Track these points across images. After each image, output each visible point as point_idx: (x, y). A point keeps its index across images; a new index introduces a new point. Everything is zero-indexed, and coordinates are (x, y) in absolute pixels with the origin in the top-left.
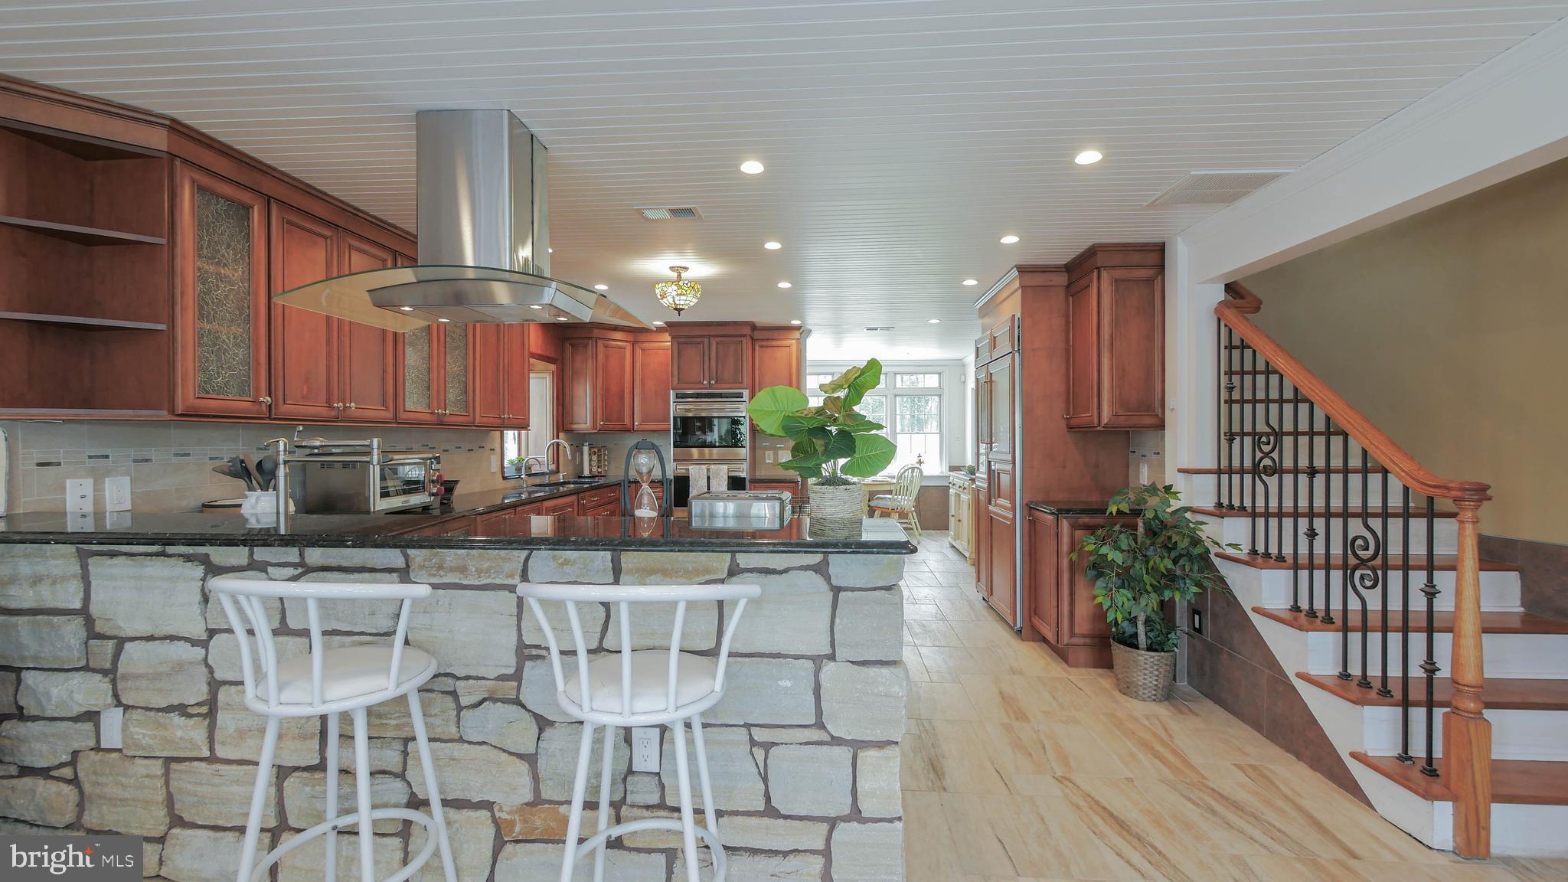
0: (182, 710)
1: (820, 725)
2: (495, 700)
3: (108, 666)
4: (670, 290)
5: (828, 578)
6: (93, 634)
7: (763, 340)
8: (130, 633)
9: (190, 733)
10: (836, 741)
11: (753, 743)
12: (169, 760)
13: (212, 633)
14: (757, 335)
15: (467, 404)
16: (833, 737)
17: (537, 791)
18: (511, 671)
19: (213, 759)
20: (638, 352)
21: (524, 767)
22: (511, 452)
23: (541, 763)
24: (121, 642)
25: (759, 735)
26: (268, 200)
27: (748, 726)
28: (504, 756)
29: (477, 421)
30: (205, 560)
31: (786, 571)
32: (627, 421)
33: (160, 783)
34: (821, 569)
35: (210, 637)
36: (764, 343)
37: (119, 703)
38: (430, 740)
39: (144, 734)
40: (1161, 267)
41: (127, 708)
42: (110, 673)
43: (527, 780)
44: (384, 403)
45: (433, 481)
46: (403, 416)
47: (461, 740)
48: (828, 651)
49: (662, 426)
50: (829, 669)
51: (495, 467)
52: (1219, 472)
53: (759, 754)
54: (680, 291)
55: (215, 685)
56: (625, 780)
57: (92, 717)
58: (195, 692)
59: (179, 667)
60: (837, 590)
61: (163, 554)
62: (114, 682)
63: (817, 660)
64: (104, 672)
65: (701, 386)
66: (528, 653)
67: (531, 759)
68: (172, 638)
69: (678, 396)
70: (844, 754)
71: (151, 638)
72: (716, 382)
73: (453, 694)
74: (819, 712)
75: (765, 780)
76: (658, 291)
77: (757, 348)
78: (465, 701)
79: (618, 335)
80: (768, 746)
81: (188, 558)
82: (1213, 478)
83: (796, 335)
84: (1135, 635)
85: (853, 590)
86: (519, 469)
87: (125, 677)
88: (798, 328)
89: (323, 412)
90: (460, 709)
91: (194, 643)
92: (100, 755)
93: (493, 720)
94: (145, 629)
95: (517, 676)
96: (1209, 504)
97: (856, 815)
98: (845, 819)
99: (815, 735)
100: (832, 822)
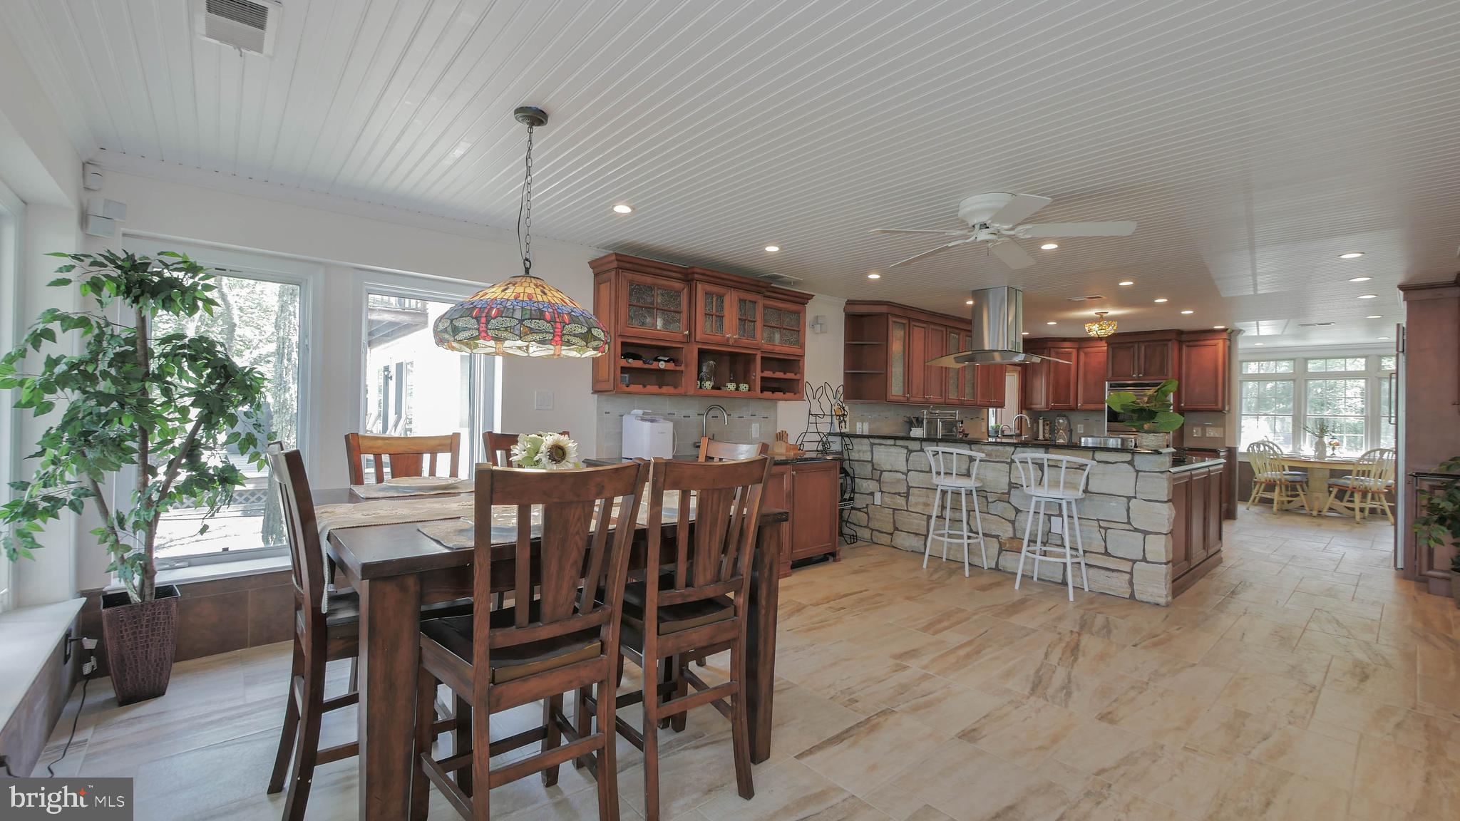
0: (899, 494)
1: (1129, 523)
2: (1001, 501)
3: (878, 479)
4: (1094, 327)
5: (1134, 467)
6: (874, 469)
7: (1189, 341)
8: (885, 469)
9: (900, 501)
10: (1136, 530)
11: (1100, 527)
12: (894, 509)
13: (909, 471)
14: (1184, 337)
15: (974, 395)
16: (1135, 528)
17: (1015, 534)
18: (1006, 491)
19: (907, 511)
20: (1082, 356)
21: (1010, 525)
22: (992, 423)
23: (1017, 524)
24: (882, 472)
25: (1102, 524)
26: (909, 319)
27: (1098, 520)
28: (1004, 520)
29: (978, 402)
30: (906, 448)
31: (1116, 462)
32: (1072, 402)
33: (892, 516)
34: (1131, 463)
35: (908, 472)
36: (1191, 344)
37: (881, 491)
38: (980, 512)
39: (888, 499)
41: (882, 492)
42: (879, 481)
43: (1010, 529)
44: (941, 395)
45: (960, 432)
46: (947, 401)
47: (988, 513)
48: (1133, 495)
49: (1099, 406)
50: (1133, 501)
51: (984, 430)
53: (1103, 531)
54: (1100, 328)
55: (909, 488)
56: (1048, 534)
57: (872, 494)
58: (903, 489)
59: (898, 481)
60: (1138, 472)
61: (895, 445)
62: (880, 483)
63: (1129, 498)
64: (877, 480)
65: (1131, 378)
66: (1012, 486)
67: (1013, 522)
68: (897, 471)
69: (1111, 386)
70: (1140, 536)
71: (891, 471)
72: (1144, 376)
73: (986, 498)
74: (1129, 517)
75: (1105, 542)
76: (1086, 328)
77: (1184, 347)
78: (990, 500)
79: (1066, 344)
80: (1106, 529)
83: (1225, 336)
85: (1145, 472)
86: (997, 432)
87: (883, 482)
88: (1225, 330)
89: (921, 400)
90: (988, 502)
91: (903, 473)
92: (874, 506)
93: (998, 508)
94: (889, 468)
95: (1009, 493)
97: (1144, 560)
98: (1140, 561)
99: (1127, 527)
100: (1134, 562)
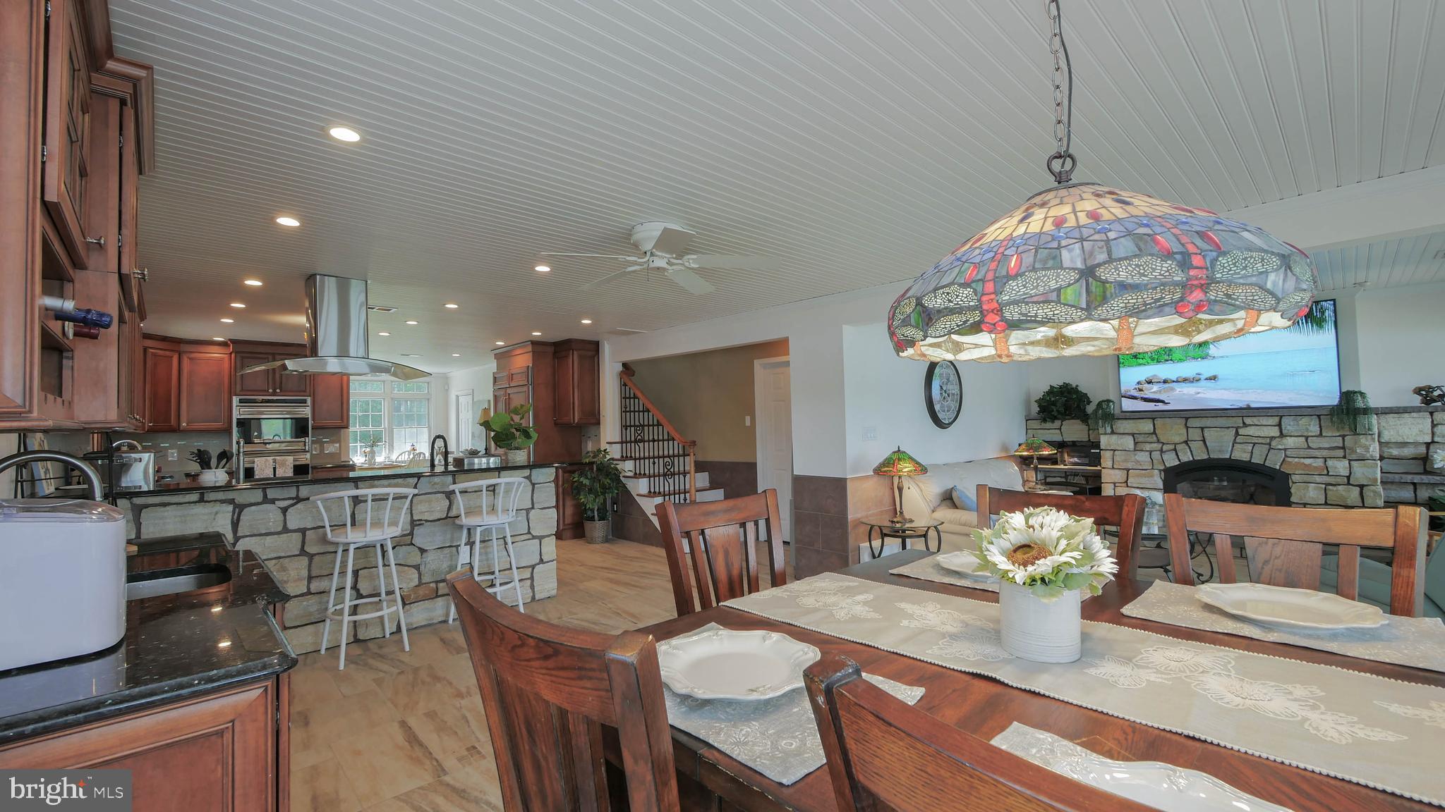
1: (529, 533)
2: (401, 545)
5: (531, 481)
10: (534, 537)
16: (533, 536)
17: (421, 579)
18: (408, 532)
20: (185, 361)
21: (415, 570)
23: (422, 567)
28: (406, 568)
32: (173, 422)
34: (529, 478)
40: (597, 351)
43: (417, 575)
48: (531, 506)
50: (532, 513)
52: (622, 443)
63: (528, 511)
65: (265, 393)
67: (417, 567)
69: (241, 401)
70: (537, 541)
72: (281, 391)
74: (530, 528)
80: (512, 543)
81: (222, 502)
82: (619, 446)
84: (594, 516)
85: (539, 484)
95: (411, 534)
96: (618, 456)
97: (542, 561)
98: (538, 564)
99: (529, 536)
100: (533, 567)
